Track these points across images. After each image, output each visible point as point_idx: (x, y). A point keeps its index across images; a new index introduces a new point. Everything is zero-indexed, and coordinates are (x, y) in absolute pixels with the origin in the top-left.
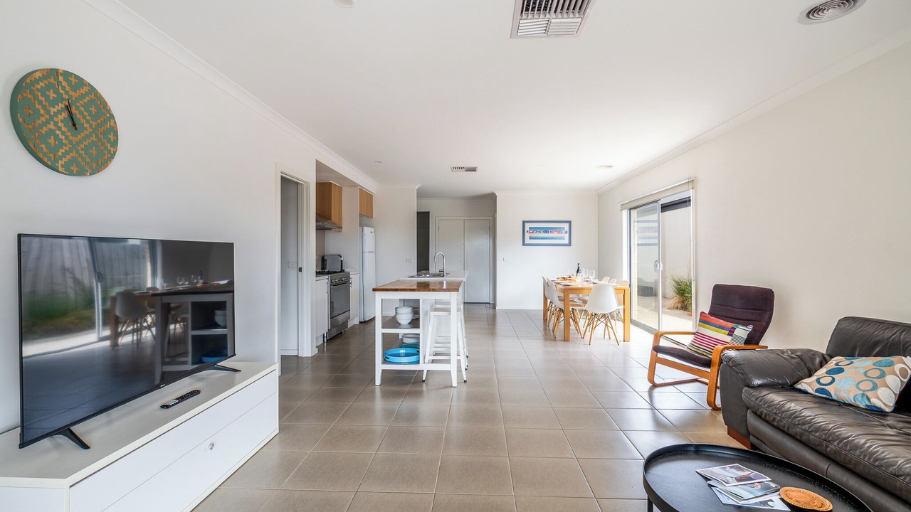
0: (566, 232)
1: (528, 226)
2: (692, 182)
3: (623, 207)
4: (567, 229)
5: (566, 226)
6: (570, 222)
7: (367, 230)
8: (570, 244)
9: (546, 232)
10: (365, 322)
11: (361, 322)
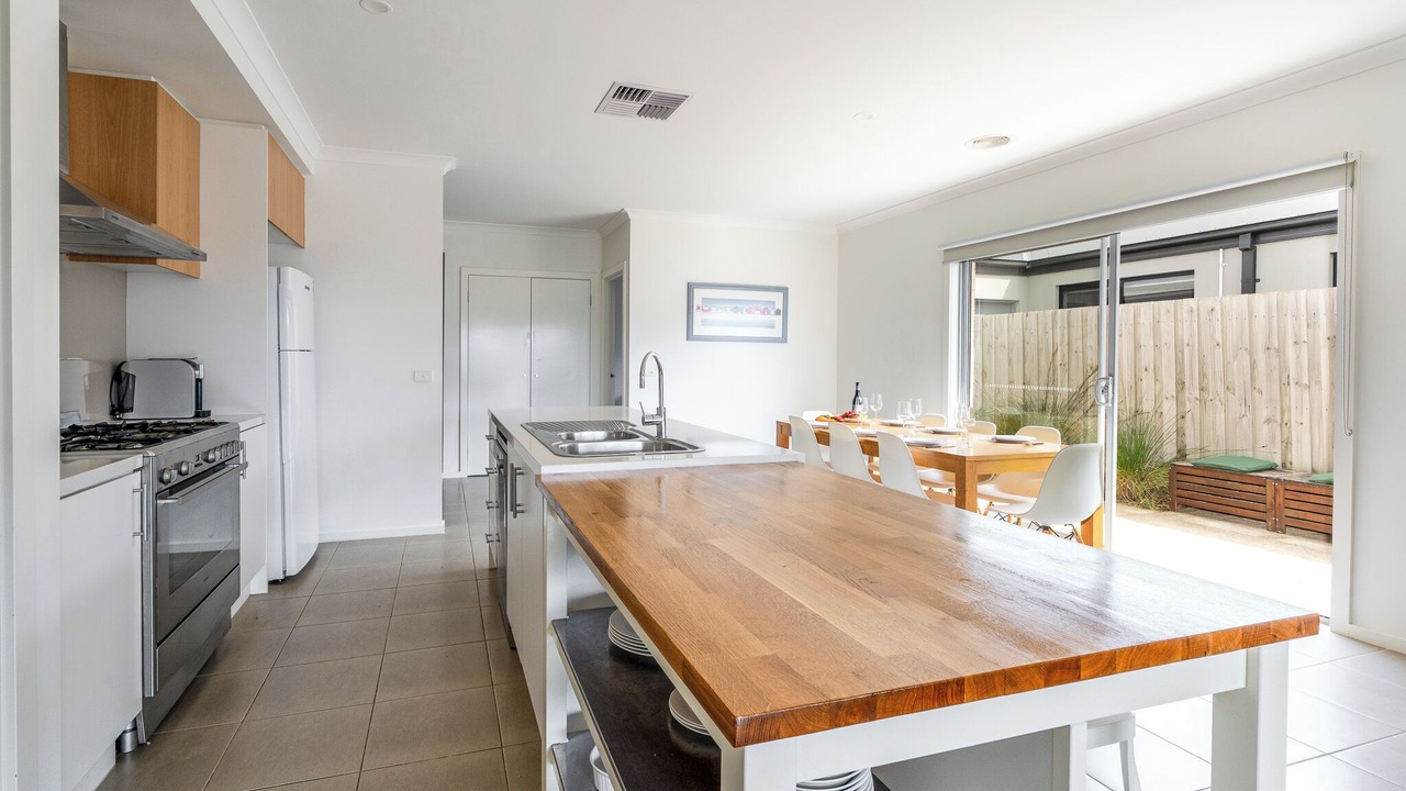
0: (778, 312)
1: (698, 294)
2: (1347, 171)
3: (950, 255)
4: (779, 306)
5: (778, 297)
6: (784, 290)
7: (291, 274)
8: (784, 339)
9: (736, 310)
10: (287, 579)
11: (273, 583)
